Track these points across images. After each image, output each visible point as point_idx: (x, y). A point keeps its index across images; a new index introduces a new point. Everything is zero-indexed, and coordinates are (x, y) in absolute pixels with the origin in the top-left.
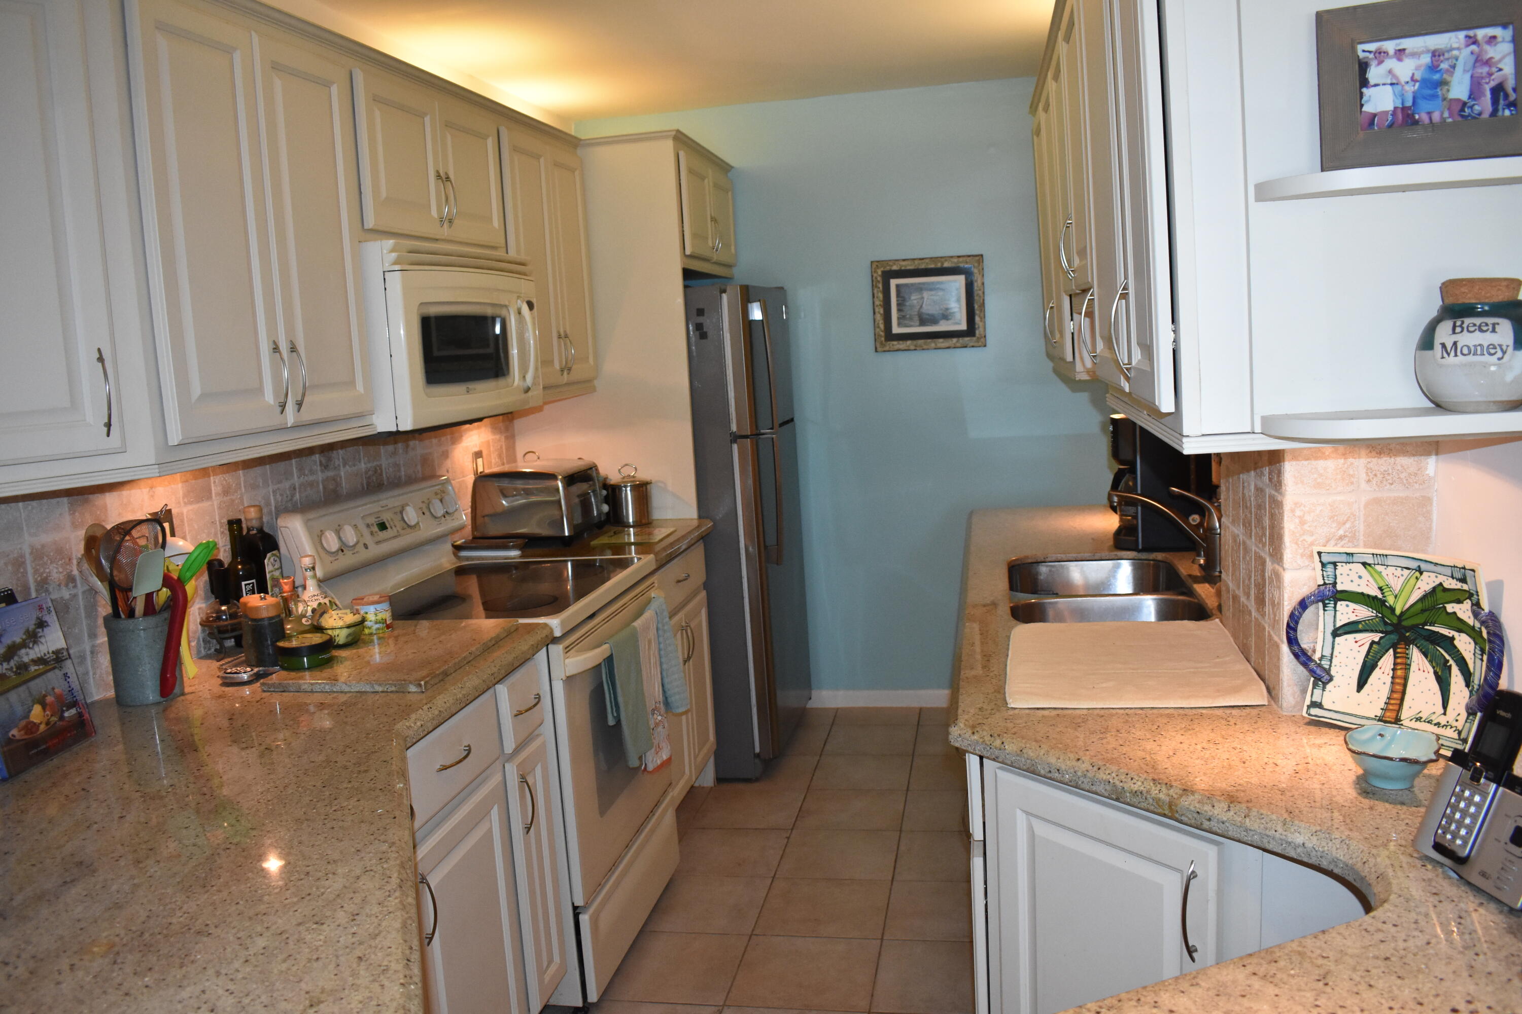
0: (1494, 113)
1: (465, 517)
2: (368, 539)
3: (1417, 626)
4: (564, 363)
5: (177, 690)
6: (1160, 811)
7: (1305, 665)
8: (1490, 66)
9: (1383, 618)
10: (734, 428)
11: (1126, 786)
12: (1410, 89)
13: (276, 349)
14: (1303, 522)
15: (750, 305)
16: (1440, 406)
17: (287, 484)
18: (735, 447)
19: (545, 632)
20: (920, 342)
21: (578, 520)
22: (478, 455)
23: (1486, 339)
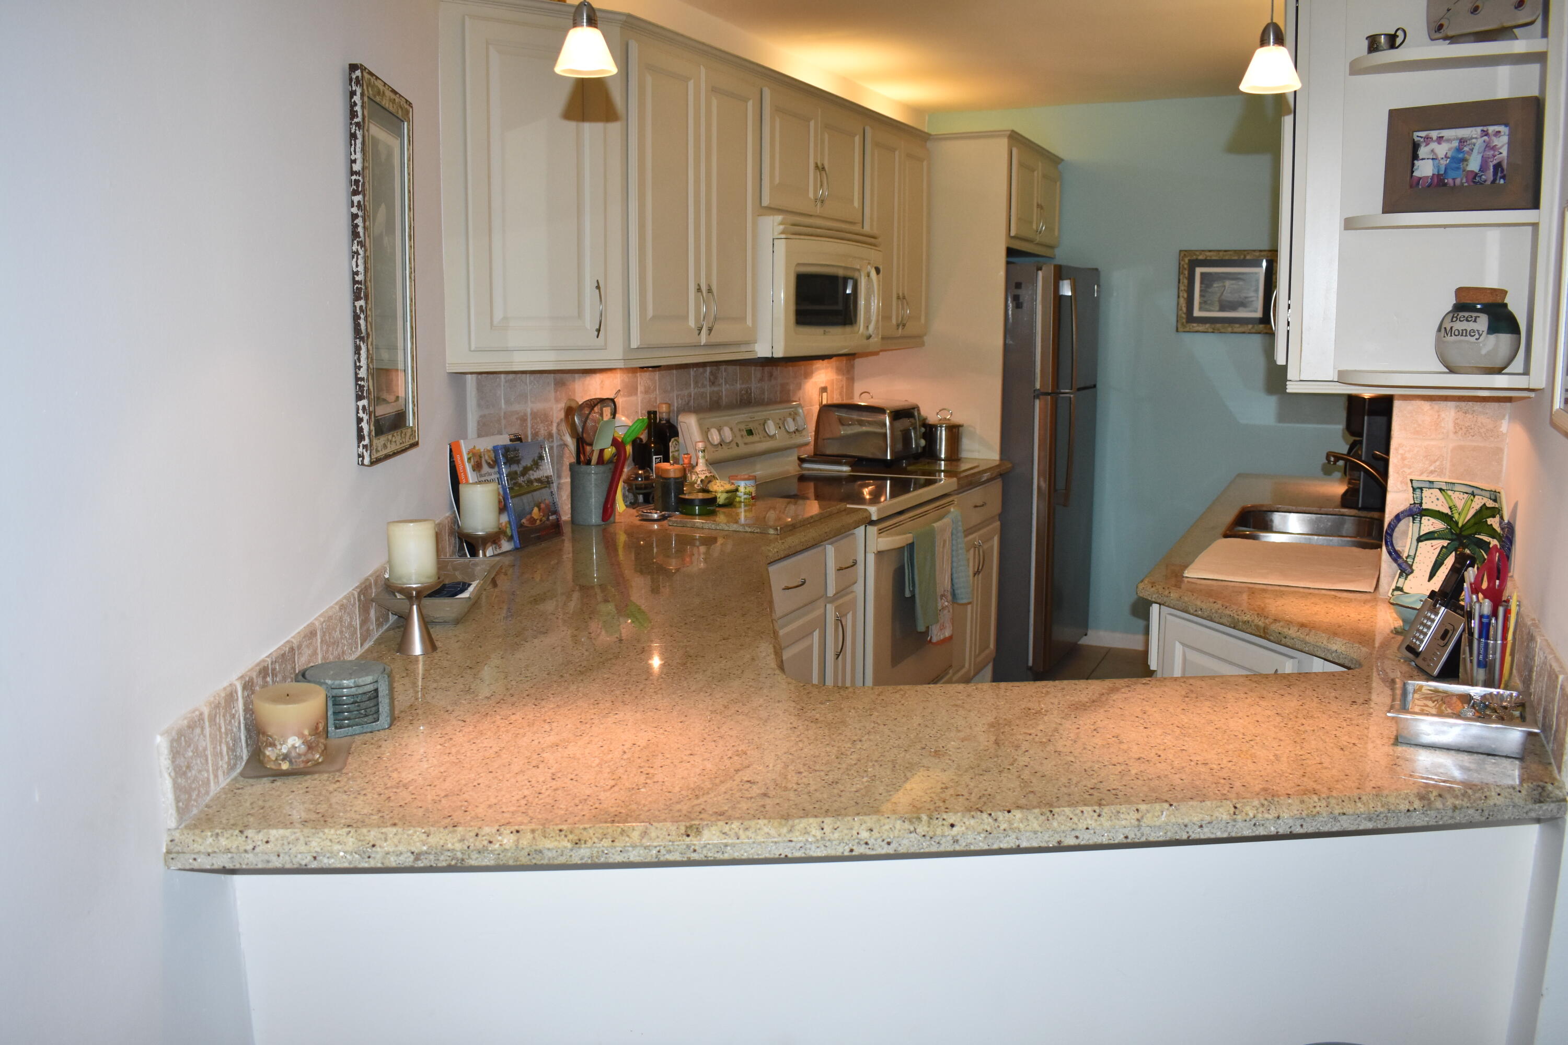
0: (1494, 181)
1: (810, 437)
2: (739, 441)
3: (1470, 535)
4: (900, 319)
5: (612, 519)
6: (1258, 633)
7: (1395, 560)
8: (1494, 151)
9: (1450, 529)
10: (1038, 386)
11: (1240, 618)
12: (1444, 163)
13: (699, 290)
14: (1403, 459)
15: (1061, 282)
16: (1452, 371)
17: (686, 392)
18: (1037, 402)
19: (865, 515)
20: (1218, 326)
21: (899, 446)
22: (824, 390)
23: (1469, 326)
